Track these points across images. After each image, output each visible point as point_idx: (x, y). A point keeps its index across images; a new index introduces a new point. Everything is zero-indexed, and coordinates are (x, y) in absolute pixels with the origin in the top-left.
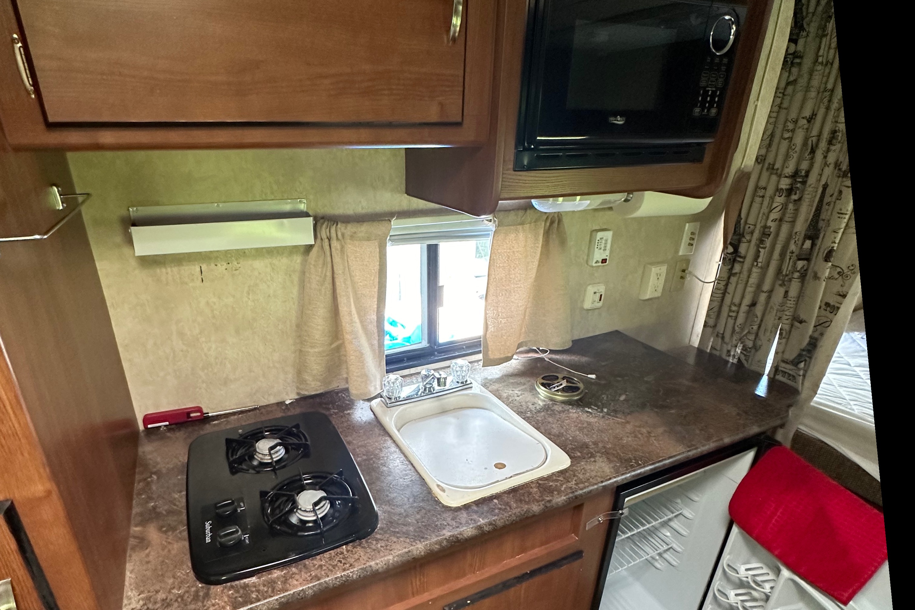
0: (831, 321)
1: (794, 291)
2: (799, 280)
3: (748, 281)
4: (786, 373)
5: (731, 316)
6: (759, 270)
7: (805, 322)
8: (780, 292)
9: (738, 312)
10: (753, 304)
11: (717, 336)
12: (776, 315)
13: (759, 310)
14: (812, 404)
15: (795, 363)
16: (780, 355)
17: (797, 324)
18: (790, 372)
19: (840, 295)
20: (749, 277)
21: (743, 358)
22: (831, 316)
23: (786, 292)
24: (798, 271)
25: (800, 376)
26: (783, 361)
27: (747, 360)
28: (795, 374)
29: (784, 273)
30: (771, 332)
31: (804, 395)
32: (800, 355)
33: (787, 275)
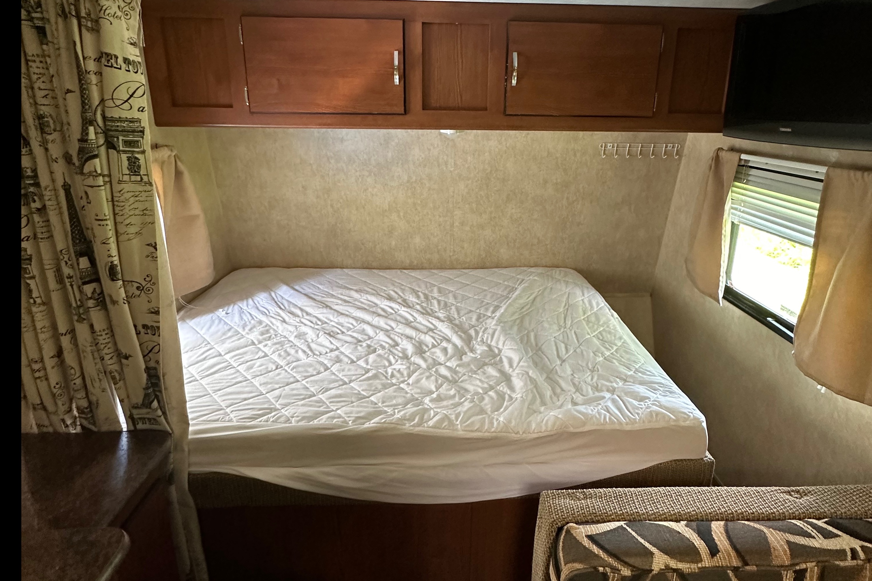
0: (159, 344)
1: (99, 324)
2: (99, 308)
3: (34, 326)
4: (144, 418)
5: (39, 378)
6: (42, 308)
7: (130, 356)
8: (82, 330)
9: (45, 369)
10: (59, 353)
11: (34, 408)
12: (94, 359)
13: (70, 358)
14: (190, 437)
15: (146, 404)
16: (126, 401)
17: (124, 361)
18: (148, 416)
19: (152, 313)
20: (33, 321)
21: (85, 423)
22: (155, 338)
23: (92, 326)
24: (91, 298)
25: (160, 416)
26: (136, 407)
27: (92, 423)
28: (154, 417)
29: (74, 305)
30: (100, 380)
31: (177, 431)
32: (146, 396)
33: (79, 307)
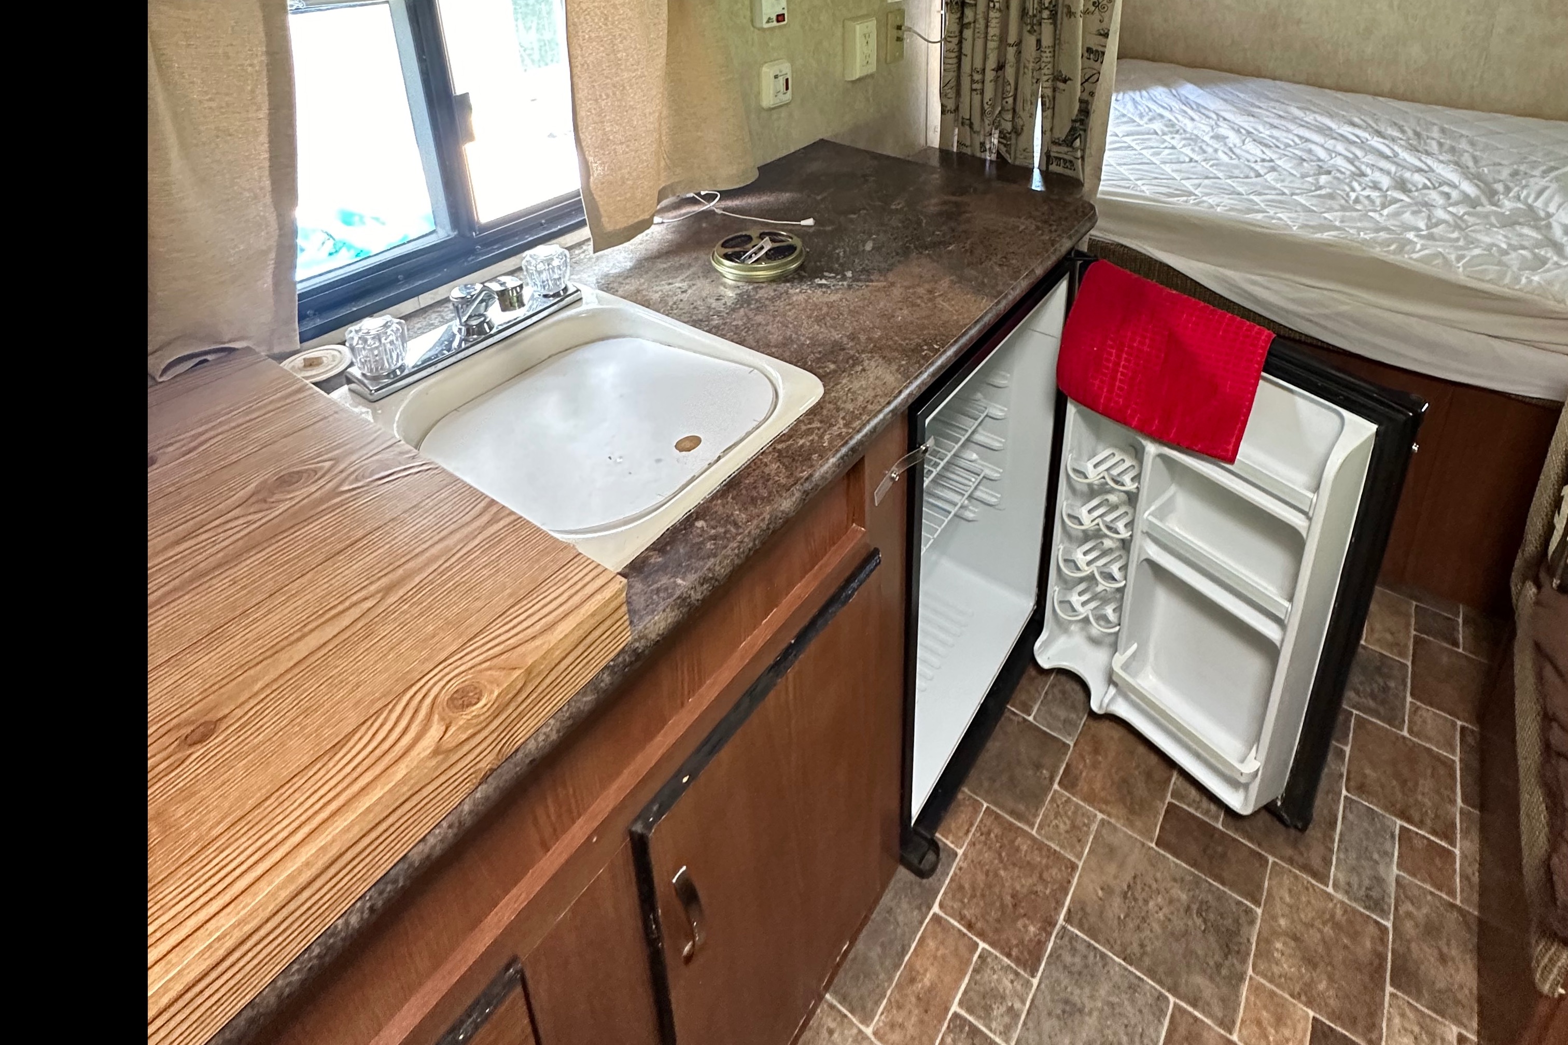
0: (1099, 73)
1: (1047, 41)
2: (1050, 21)
3: (986, 33)
4: (1060, 159)
5: (976, 90)
6: (998, 15)
7: (1070, 79)
8: (1031, 41)
9: (983, 82)
10: (1000, 67)
11: (963, 124)
12: (1033, 77)
13: (1010, 72)
14: (1099, 196)
15: (1068, 142)
16: (1048, 134)
17: (1061, 85)
18: (1065, 157)
19: (1101, 35)
20: (987, 27)
21: (1003, 150)
22: (1098, 64)
23: (1039, 42)
24: (1047, 8)
25: (1078, 159)
26: (1054, 143)
27: (1008, 152)
28: (1072, 159)
29: (1031, 13)
30: (1031, 103)
31: (1087, 187)
32: (1073, 129)
33: (1034, 16)
